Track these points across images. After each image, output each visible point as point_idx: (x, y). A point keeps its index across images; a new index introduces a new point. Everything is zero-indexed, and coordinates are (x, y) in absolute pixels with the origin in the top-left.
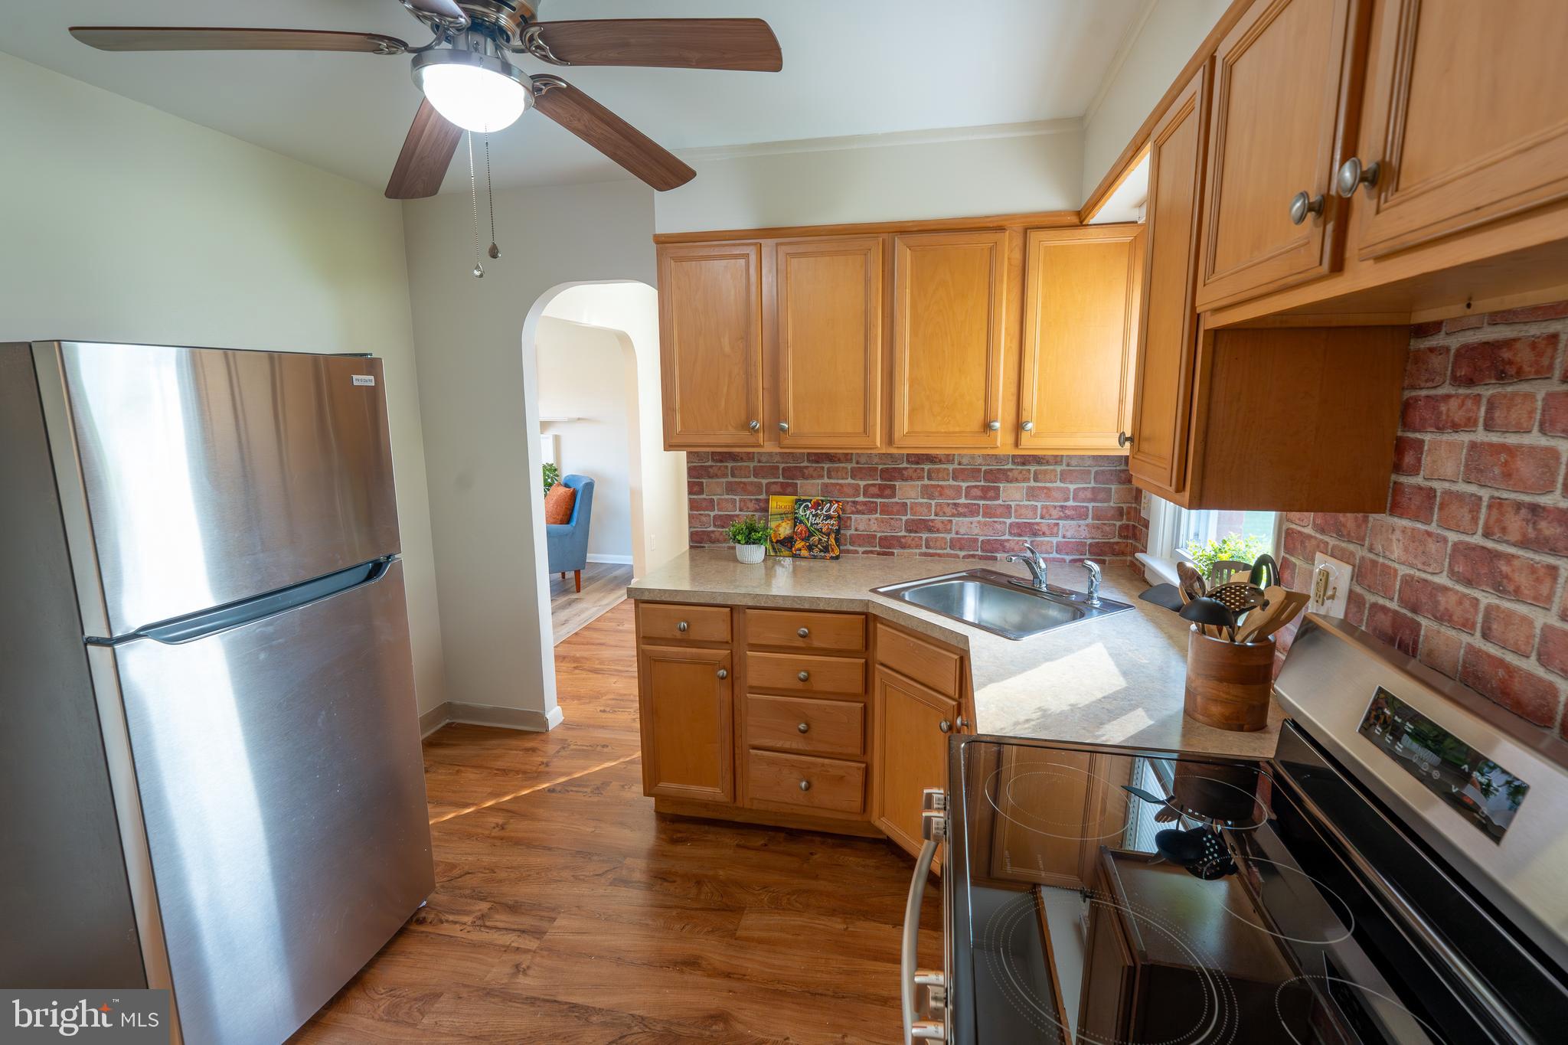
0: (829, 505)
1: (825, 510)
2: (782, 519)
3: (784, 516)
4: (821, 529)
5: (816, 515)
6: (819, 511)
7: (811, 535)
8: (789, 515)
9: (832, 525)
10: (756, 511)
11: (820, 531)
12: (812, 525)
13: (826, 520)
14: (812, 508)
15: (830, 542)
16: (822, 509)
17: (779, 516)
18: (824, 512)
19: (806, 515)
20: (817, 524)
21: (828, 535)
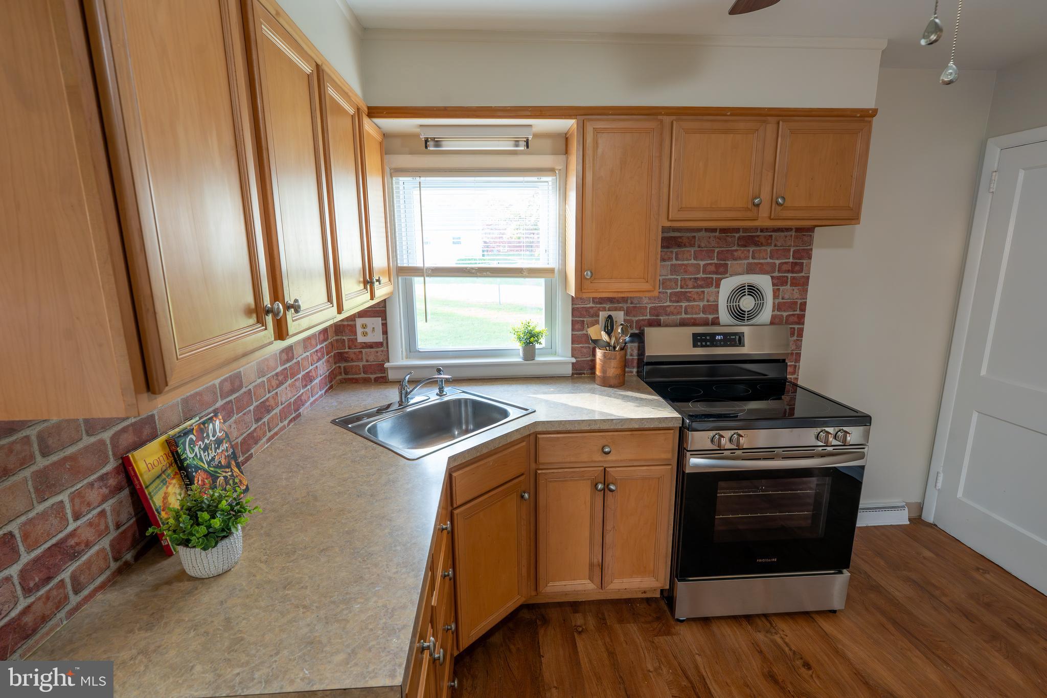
0: (211, 425)
1: (211, 435)
2: (164, 482)
3: (164, 476)
4: (220, 462)
5: (206, 449)
6: (206, 441)
7: (214, 478)
8: (169, 471)
9: (227, 451)
10: (104, 499)
11: (219, 466)
12: (209, 463)
13: (218, 448)
14: (198, 440)
15: (234, 474)
16: (208, 435)
17: (158, 481)
18: (211, 438)
19: (196, 455)
20: (213, 459)
21: (228, 466)
